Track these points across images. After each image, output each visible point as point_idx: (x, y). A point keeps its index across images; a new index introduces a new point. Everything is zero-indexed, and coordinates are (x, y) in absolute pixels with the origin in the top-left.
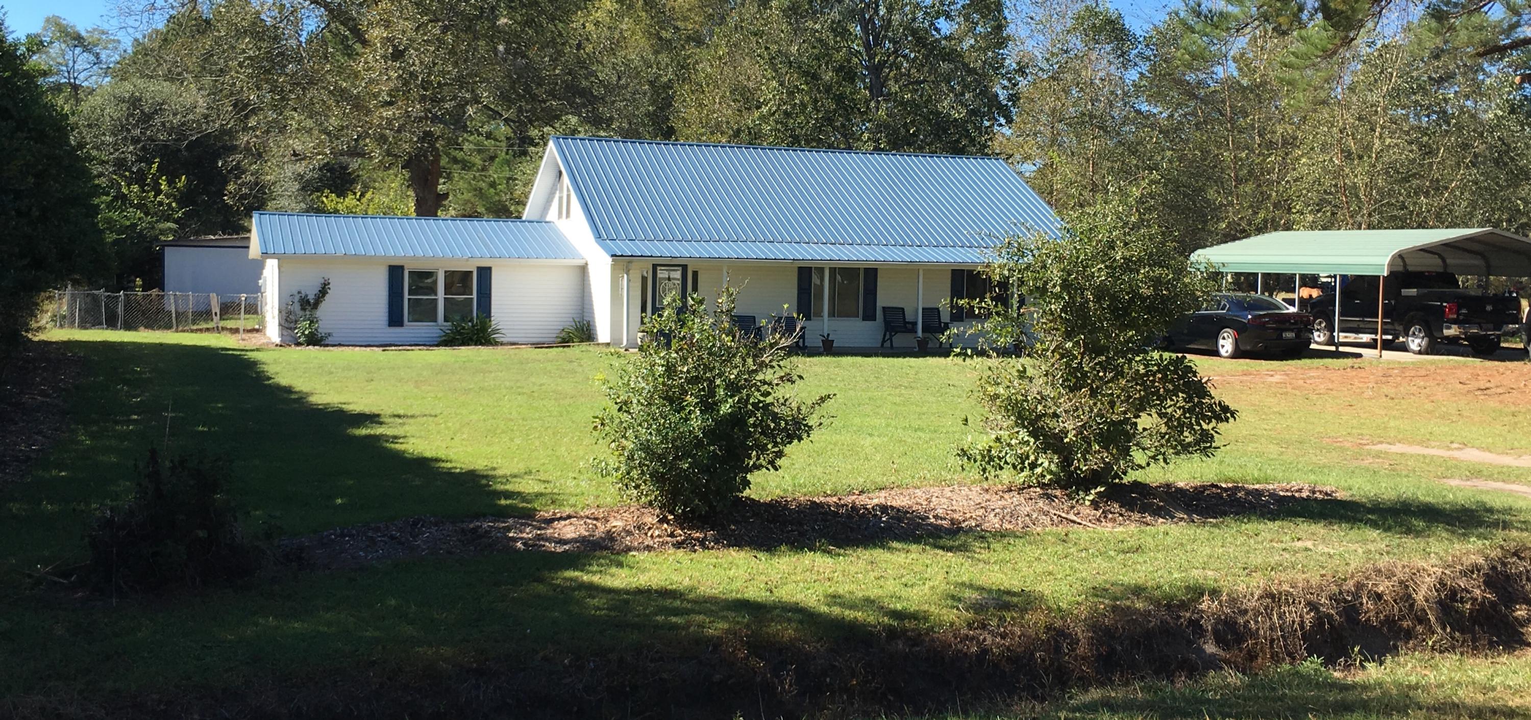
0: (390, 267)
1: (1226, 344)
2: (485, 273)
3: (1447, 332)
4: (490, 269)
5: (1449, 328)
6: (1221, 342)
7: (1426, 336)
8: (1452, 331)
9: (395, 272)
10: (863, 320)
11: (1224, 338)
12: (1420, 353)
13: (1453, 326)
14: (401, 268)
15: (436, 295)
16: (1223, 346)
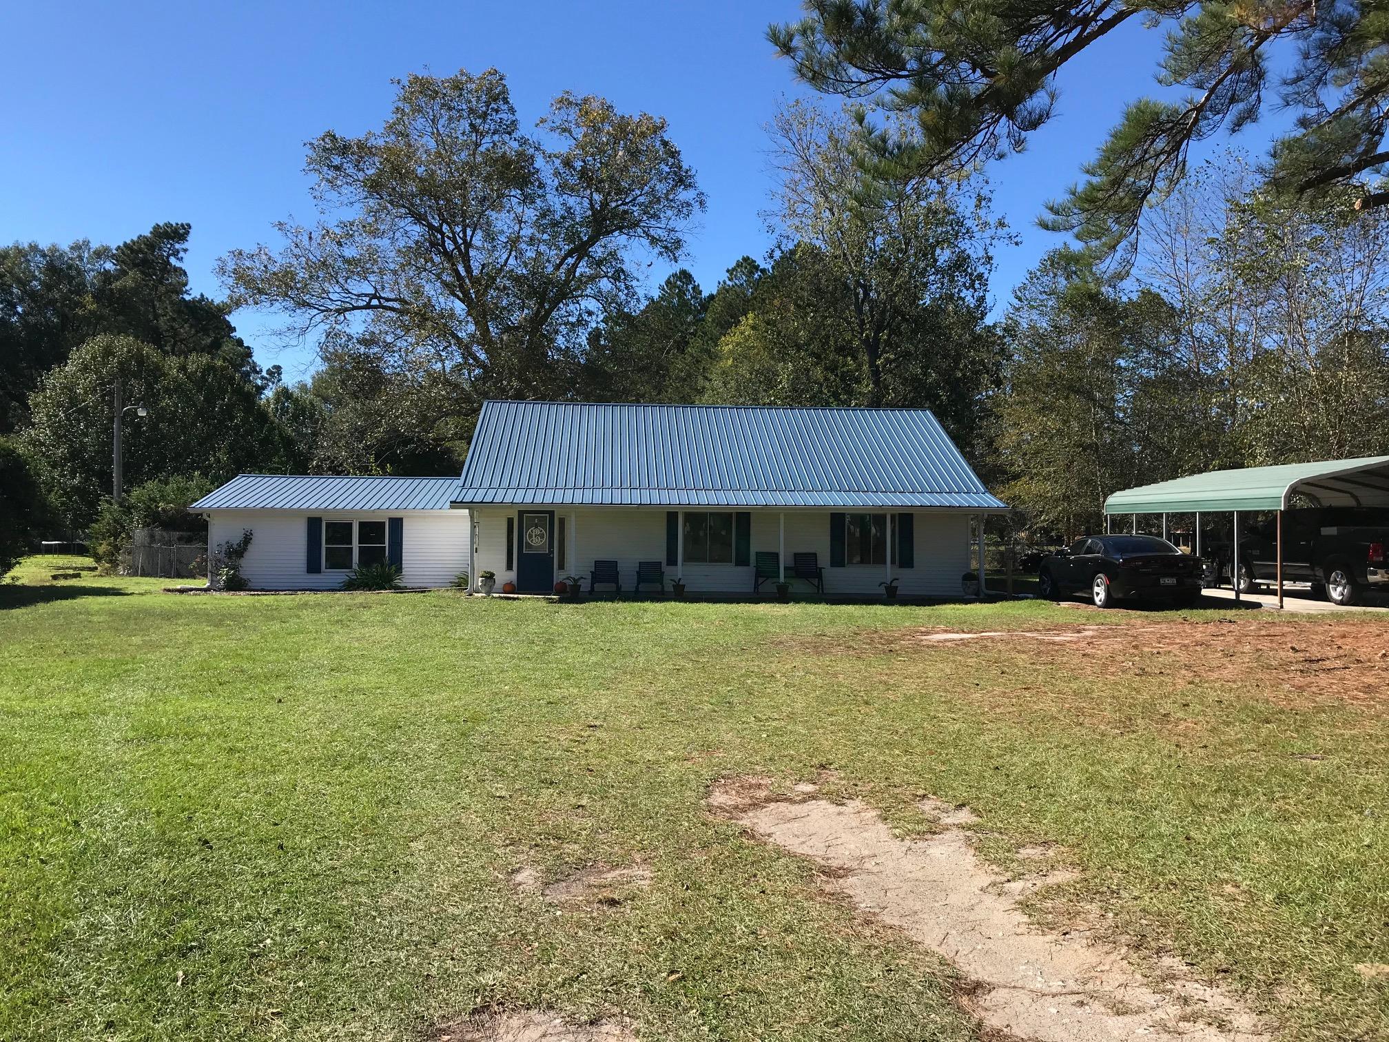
0: (309, 519)
1: (1100, 594)
2: (397, 524)
3: (1371, 578)
4: (401, 519)
5: (1375, 573)
6: (1096, 589)
7: (1348, 583)
8: (1377, 578)
9: (314, 523)
10: (737, 565)
11: (1098, 586)
12: (1341, 603)
13: (1379, 571)
14: (320, 519)
15: (351, 544)
16: (1098, 594)
